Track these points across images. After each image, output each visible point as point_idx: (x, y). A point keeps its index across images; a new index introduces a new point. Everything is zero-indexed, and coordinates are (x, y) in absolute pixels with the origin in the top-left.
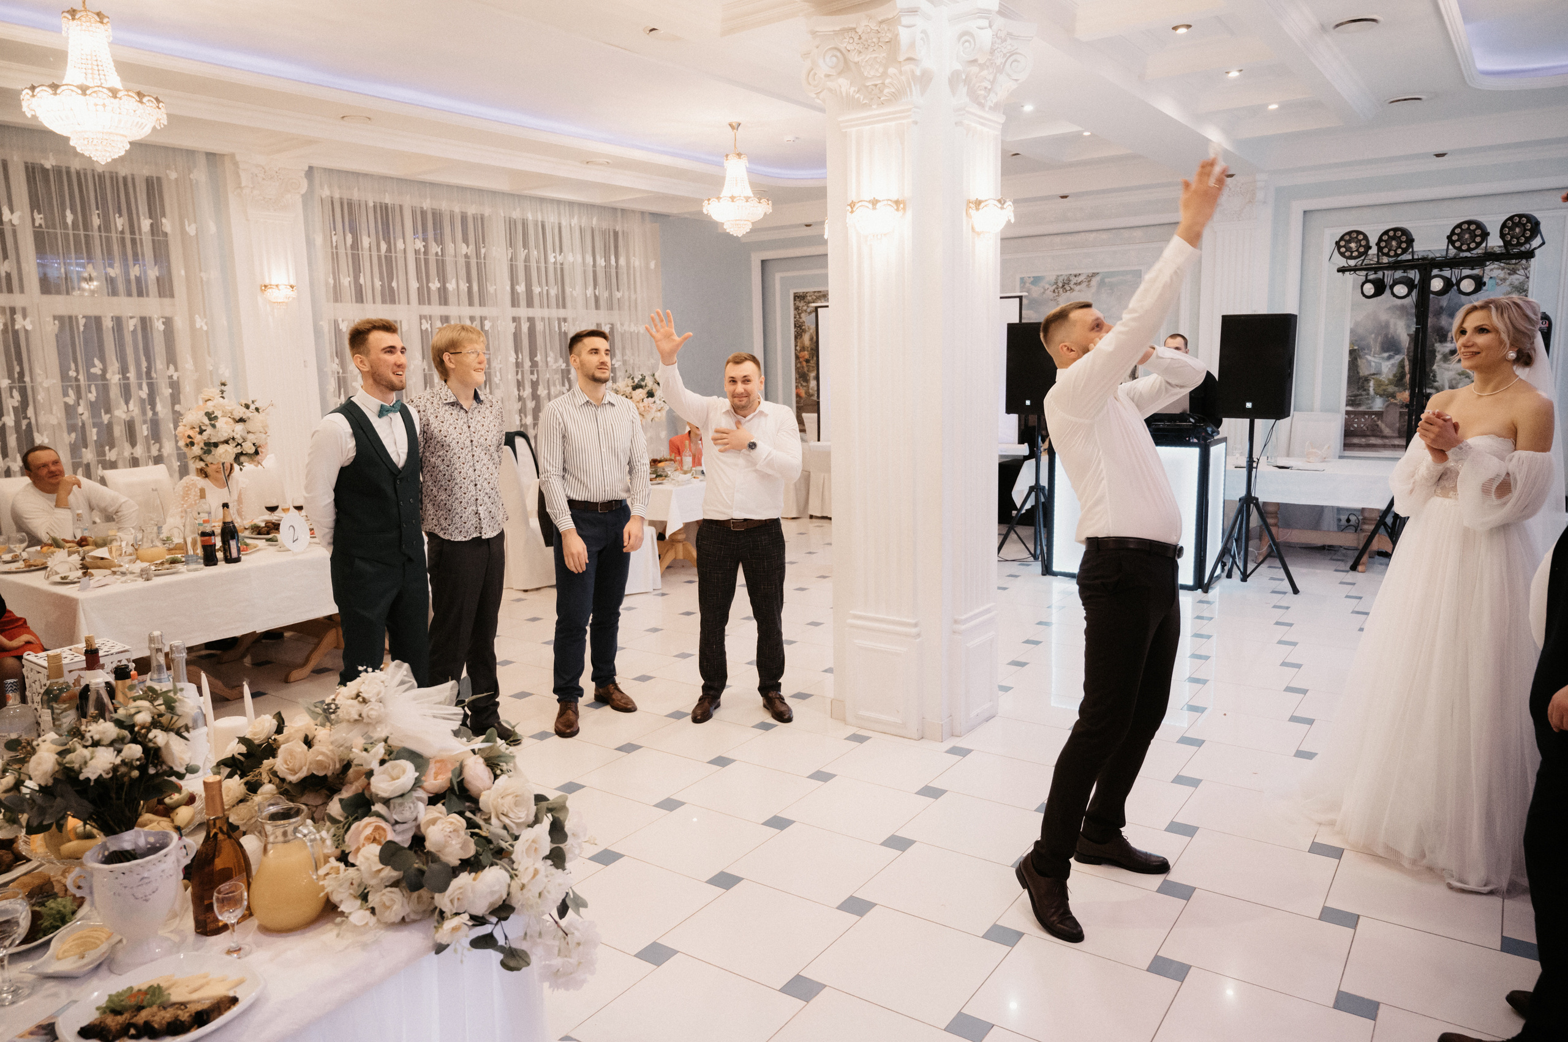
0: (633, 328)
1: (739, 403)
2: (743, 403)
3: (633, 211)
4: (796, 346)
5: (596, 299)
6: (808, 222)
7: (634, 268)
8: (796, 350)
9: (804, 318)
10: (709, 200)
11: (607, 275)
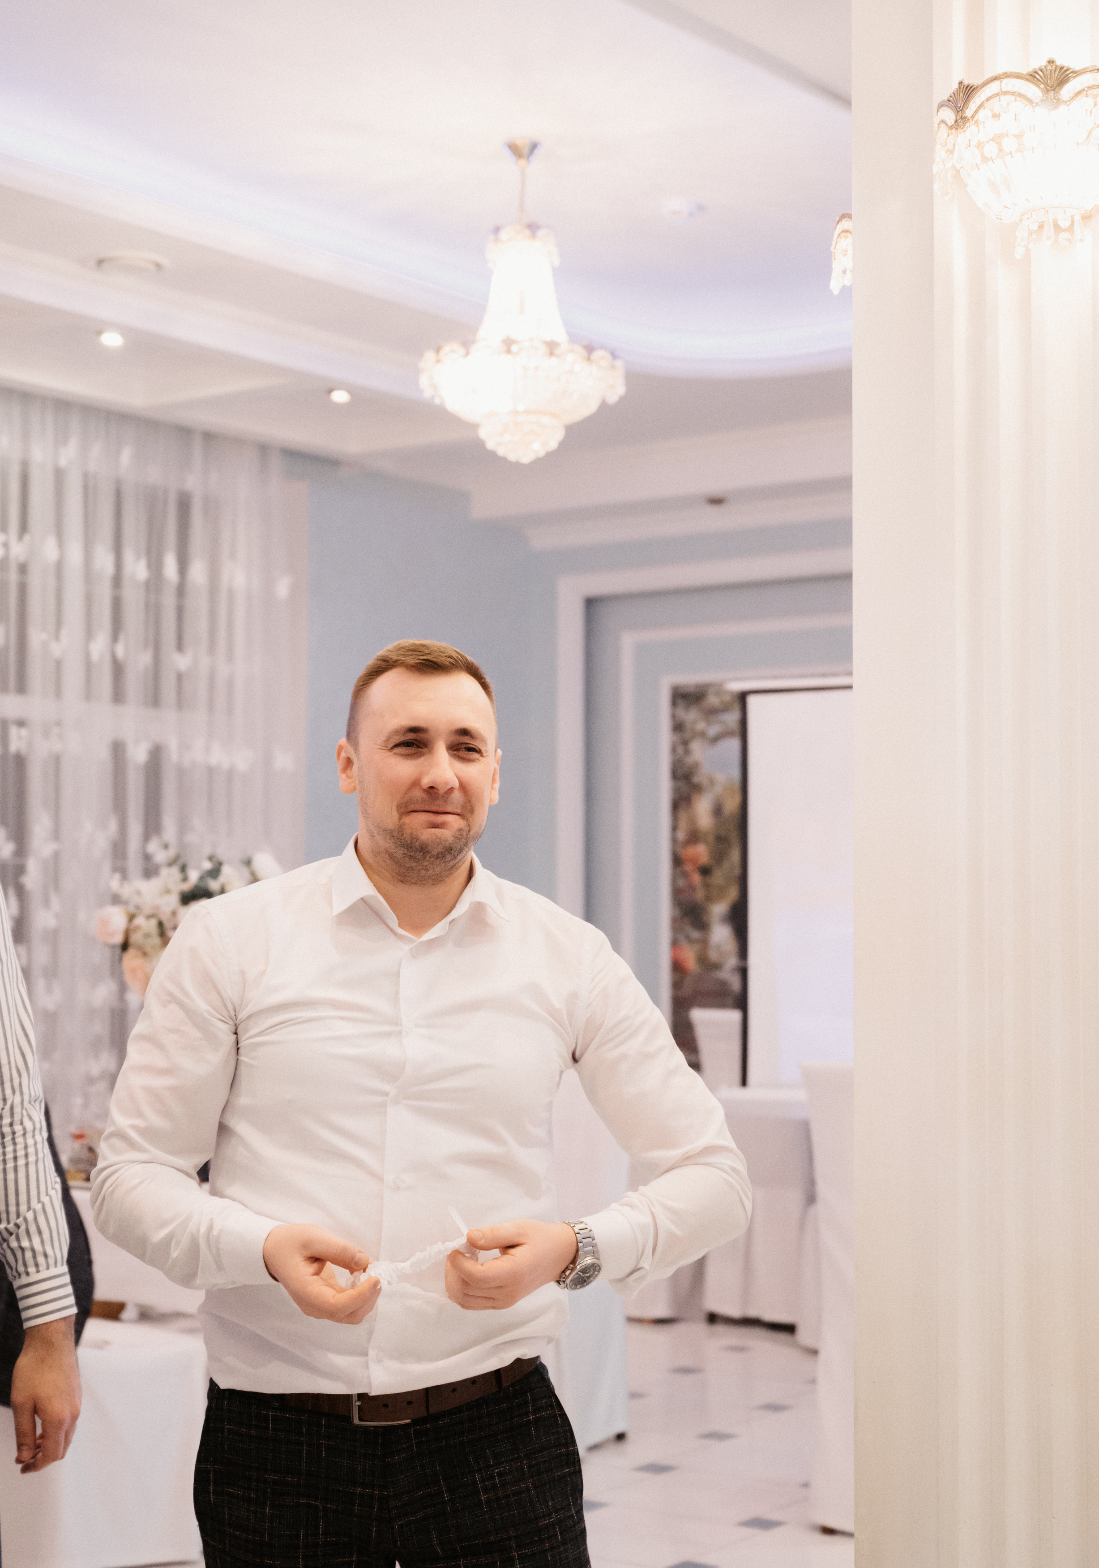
0: (218, 757)
1: (427, 835)
2: (447, 835)
3: (238, 441)
4: (674, 828)
5: (118, 669)
6: (714, 488)
7: (231, 593)
8: (674, 840)
9: (699, 752)
10: (438, 350)
11: (153, 611)
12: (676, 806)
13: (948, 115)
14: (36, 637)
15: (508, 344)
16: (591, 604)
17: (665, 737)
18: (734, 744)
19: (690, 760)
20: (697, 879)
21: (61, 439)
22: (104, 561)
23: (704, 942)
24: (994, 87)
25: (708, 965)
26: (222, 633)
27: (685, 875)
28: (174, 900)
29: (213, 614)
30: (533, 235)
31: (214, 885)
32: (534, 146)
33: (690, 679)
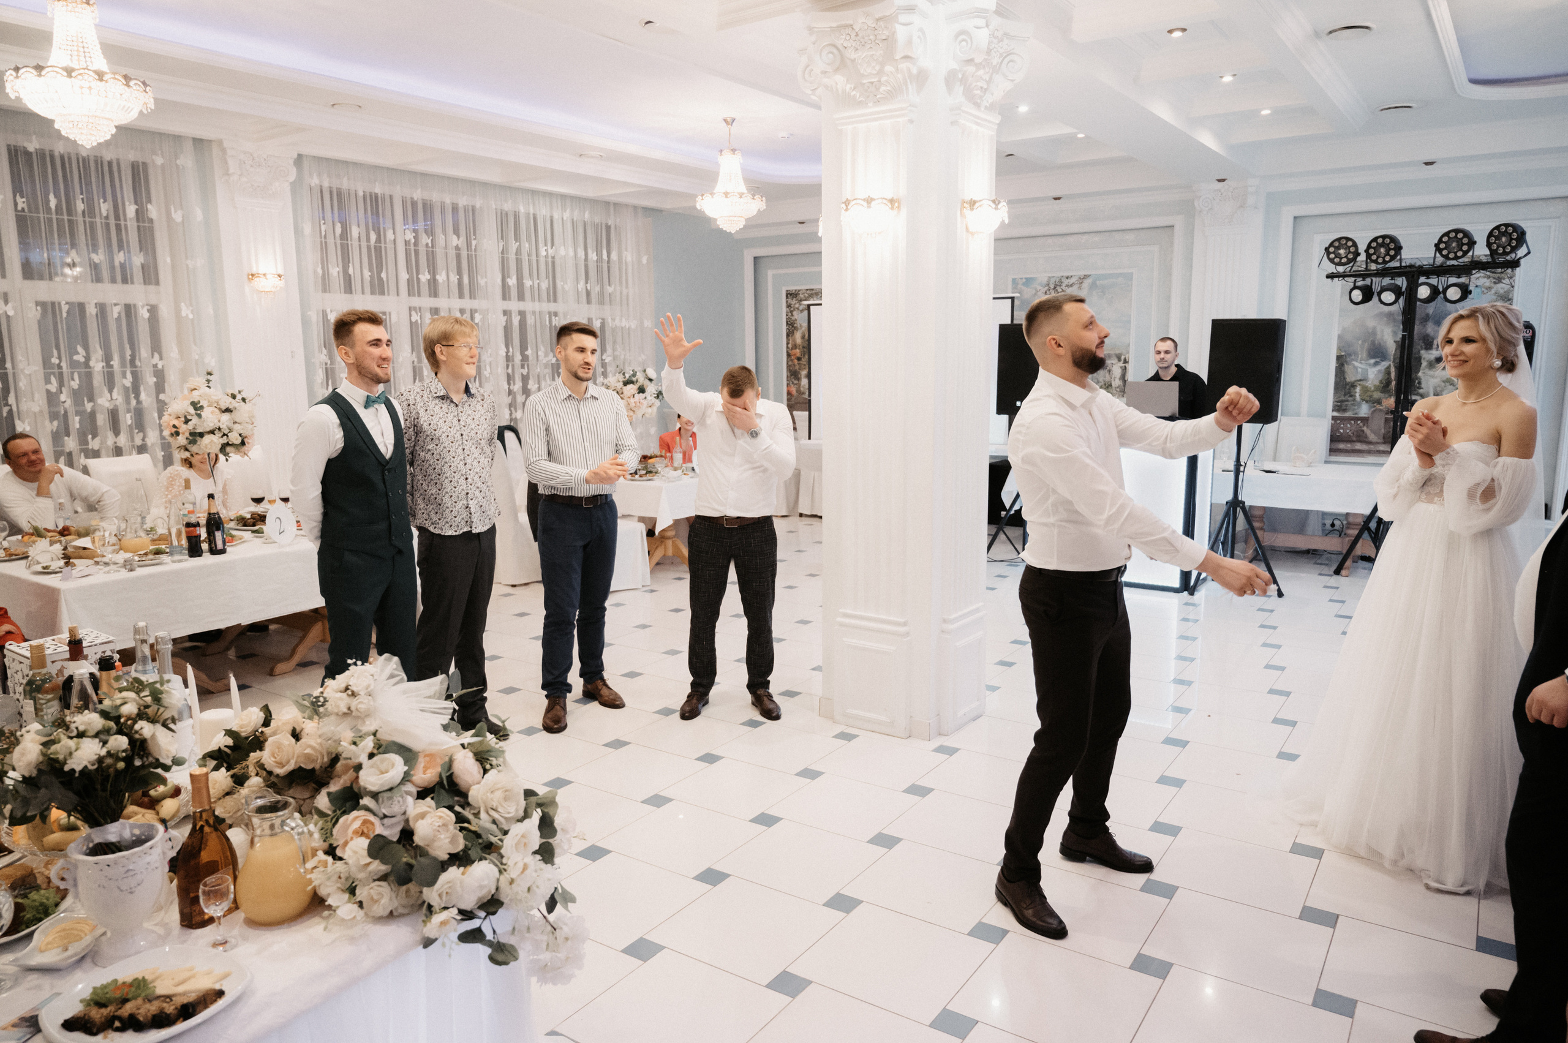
0: (624, 323)
3: (626, 206)
4: (788, 344)
5: (588, 293)
6: (801, 219)
7: (626, 262)
8: (787, 347)
9: (796, 315)
10: (702, 195)
11: (599, 270)
12: (788, 335)
13: (843, 206)
14: (559, 284)
15: (726, 194)
16: (755, 258)
17: (784, 309)
18: (806, 312)
19: (793, 318)
20: (796, 362)
21: (564, 209)
22: (581, 253)
23: (799, 384)
24: (855, 202)
25: (800, 392)
26: (624, 280)
27: (792, 360)
28: (621, 384)
29: (620, 269)
30: (734, 154)
31: (634, 379)
32: (733, 120)
33: (793, 288)
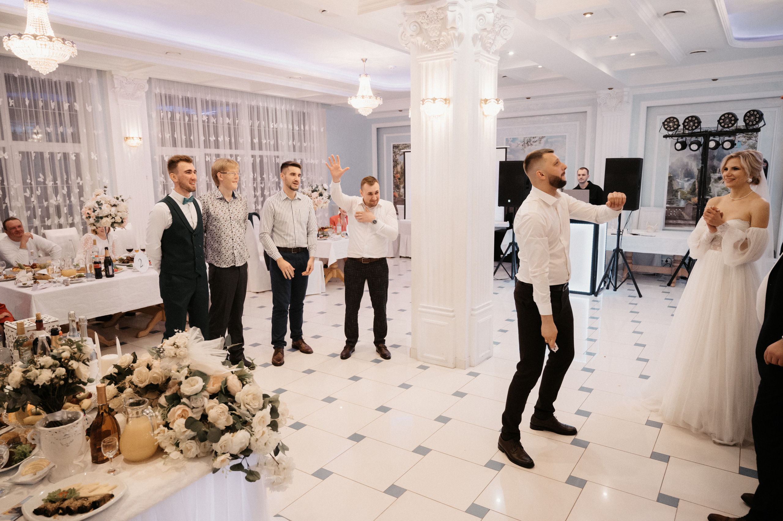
0: (312, 161)
3: (313, 103)
5: (294, 147)
6: (400, 109)
7: (313, 131)
9: (398, 157)
10: (351, 97)
11: (299, 135)
12: (394, 167)
13: (421, 102)
14: (280, 142)
15: (363, 97)
16: (378, 129)
17: (392, 154)
18: (403, 156)
19: (396, 159)
20: (398, 180)
21: (282, 105)
22: (290, 127)
23: (399, 192)
24: (427, 100)
25: (400, 196)
26: (312, 139)
27: (396, 180)
28: (311, 192)
29: (310, 134)
30: (367, 76)
31: (317, 189)
32: (366, 60)
33: (396, 143)
